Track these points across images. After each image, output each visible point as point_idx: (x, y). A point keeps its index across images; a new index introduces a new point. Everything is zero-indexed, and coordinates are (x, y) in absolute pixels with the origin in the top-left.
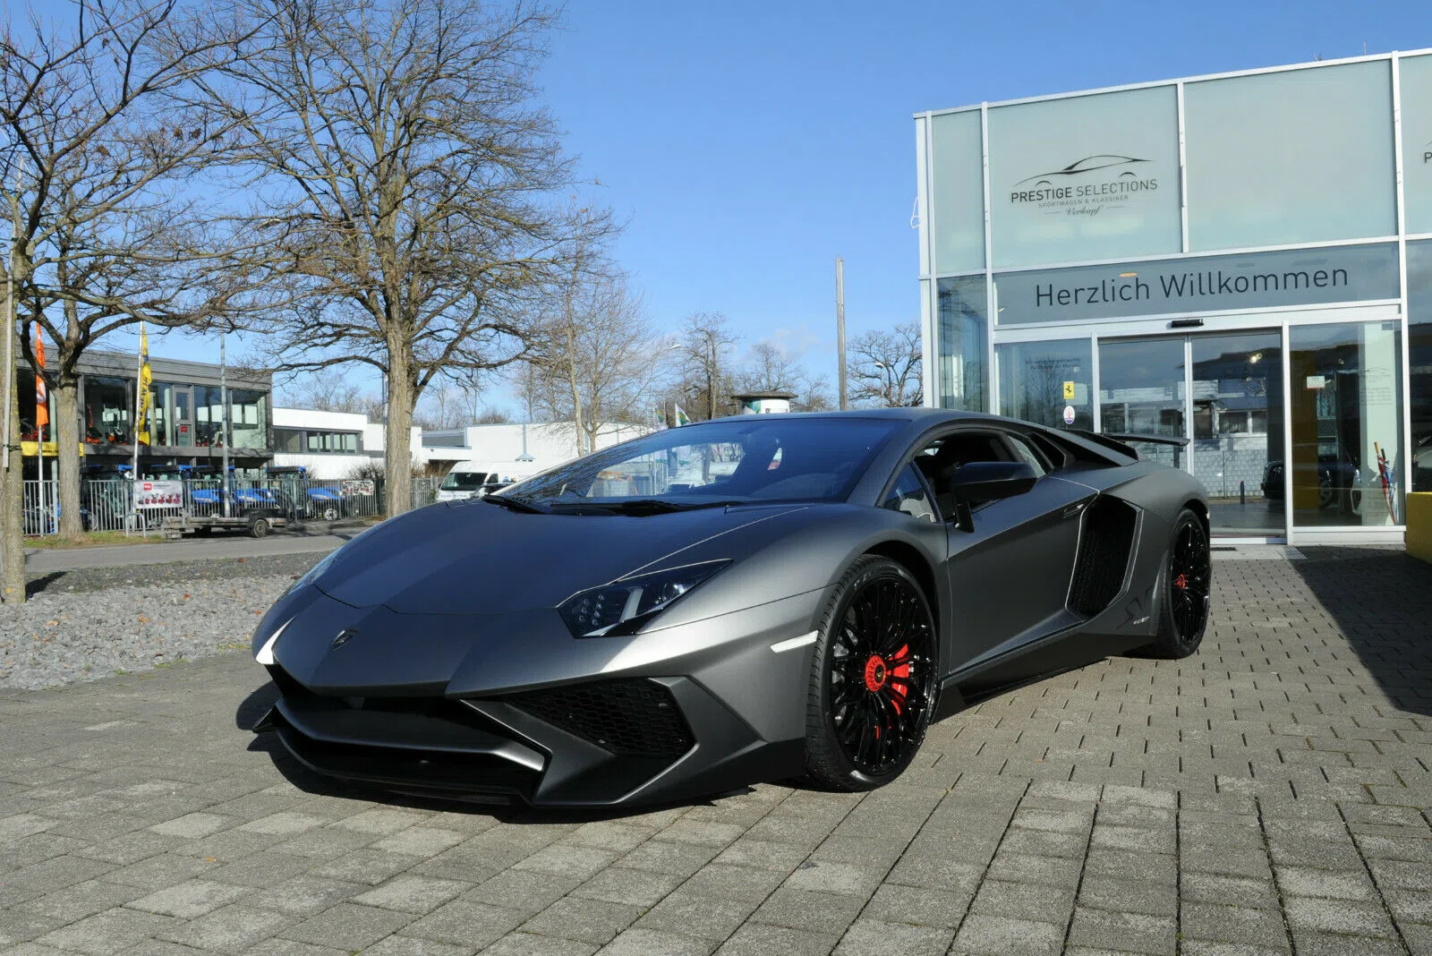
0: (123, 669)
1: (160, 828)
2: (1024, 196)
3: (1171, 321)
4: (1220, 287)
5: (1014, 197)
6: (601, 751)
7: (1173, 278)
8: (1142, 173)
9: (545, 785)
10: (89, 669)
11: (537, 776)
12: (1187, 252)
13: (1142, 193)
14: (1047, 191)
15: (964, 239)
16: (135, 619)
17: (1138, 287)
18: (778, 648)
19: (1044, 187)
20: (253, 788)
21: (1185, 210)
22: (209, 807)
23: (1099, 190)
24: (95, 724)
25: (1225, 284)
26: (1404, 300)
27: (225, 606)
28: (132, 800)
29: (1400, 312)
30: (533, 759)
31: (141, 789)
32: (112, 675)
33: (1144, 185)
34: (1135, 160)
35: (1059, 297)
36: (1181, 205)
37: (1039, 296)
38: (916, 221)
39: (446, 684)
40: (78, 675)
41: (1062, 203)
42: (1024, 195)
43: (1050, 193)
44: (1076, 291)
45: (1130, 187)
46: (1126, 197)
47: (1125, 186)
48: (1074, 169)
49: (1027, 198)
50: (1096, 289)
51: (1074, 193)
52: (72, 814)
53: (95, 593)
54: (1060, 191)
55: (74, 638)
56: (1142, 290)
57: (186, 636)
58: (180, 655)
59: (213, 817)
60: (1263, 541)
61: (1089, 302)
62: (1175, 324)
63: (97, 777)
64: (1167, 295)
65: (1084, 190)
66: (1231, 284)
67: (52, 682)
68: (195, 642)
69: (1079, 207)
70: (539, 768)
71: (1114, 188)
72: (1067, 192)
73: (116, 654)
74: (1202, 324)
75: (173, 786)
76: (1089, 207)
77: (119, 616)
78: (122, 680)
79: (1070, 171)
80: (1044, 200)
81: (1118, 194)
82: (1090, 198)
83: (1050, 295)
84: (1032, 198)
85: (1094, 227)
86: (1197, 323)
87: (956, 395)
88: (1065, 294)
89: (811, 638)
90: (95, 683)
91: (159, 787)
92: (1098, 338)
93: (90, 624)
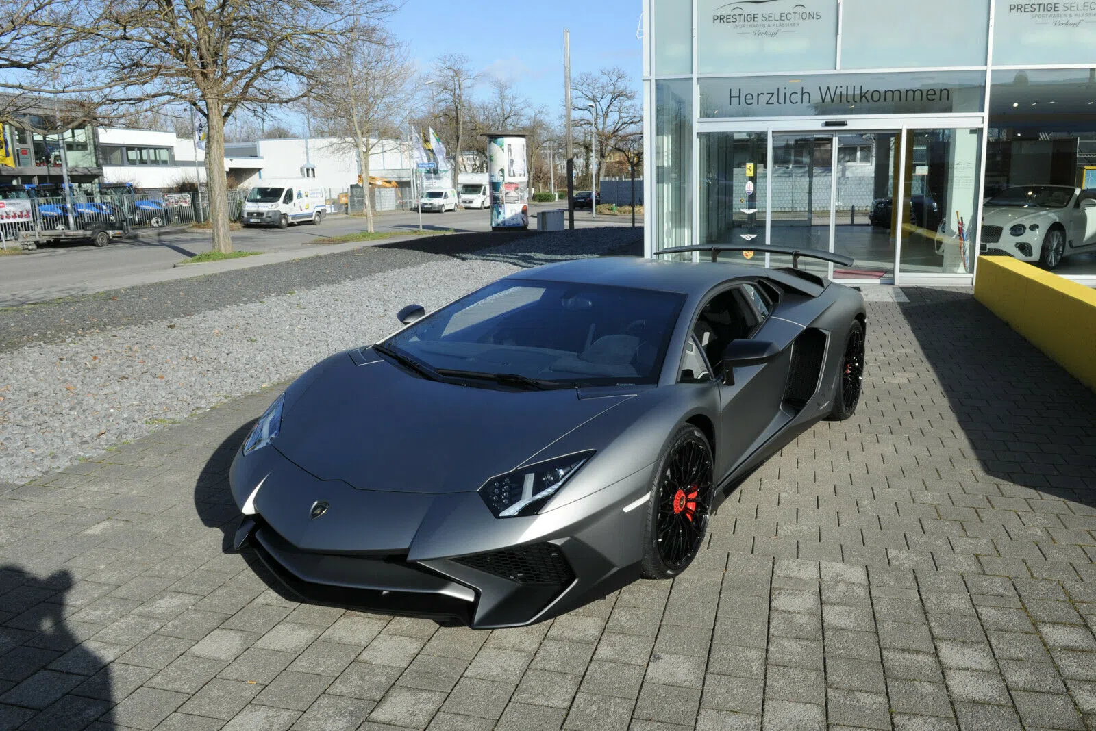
0: (82, 454)
1: (201, 649)
2: (721, 19)
3: (825, 121)
4: (861, 97)
5: (715, 18)
6: (511, 584)
7: (828, 88)
8: (810, 6)
9: (481, 609)
10: (54, 457)
11: (472, 606)
12: (839, 70)
13: (809, 22)
14: (740, 15)
15: (677, 50)
16: (63, 387)
17: (803, 94)
18: (627, 509)
19: (738, 12)
20: (248, 598)
21: (839, 38)
22: (224, 622)
23: (778, 17)
24: (90, 527)
25: (864, 95)
26: (986, 114)
27: (131, 369)
28: (162, 618)
29: (983, 122)
30: (467, 593)
31: (163, 604)
32: (76, 463)
33: (811, 16)
35: (746, 99)
36: (837, 33)
37: (731, 97)
38: (641, 34)
40: (48, 463)
41: (751, 26)
42: (722, 17)
44: (758, 95)
45: (801, 17)
46: (798, 24)
47: (797, 15)
49: (725, 20)
50: (773, 94)
51: (759, 18)
52: (123, 638)
53: (16, 353)
54: (749, 16)
55: (26, 418)
56: (806, 96)
57: (113, 407)
58: (119, 433)
59: (232, 634)
60: (878, 281)
61: (767, 103)
62: (827, 124)
63: (122, 592)
64: (823, 101)
65: (767, 17)
66: (869, 96)
67: (31, 473)
68: (125, 416)
69: (763, 30)
70: (471, 599)
71: (789, 16)
72: (754, 18)
73: (68, 435)
74: (846, 125)
75: (186, 599)
76: (772, 30)
77: (50, 386)
78: (85, 469)
80: (737, 23)
81: (792, 21)
82: (771, 23)
83: (739, 97)
84: (728, 20)
85: (774, 46)
86: (843, 124)
87: (666, 165)
88: (749, 97)
89: (647, 497)
90: (66, 473)
91: (176, 601)
92: (773, 132)
93: (29, 396)
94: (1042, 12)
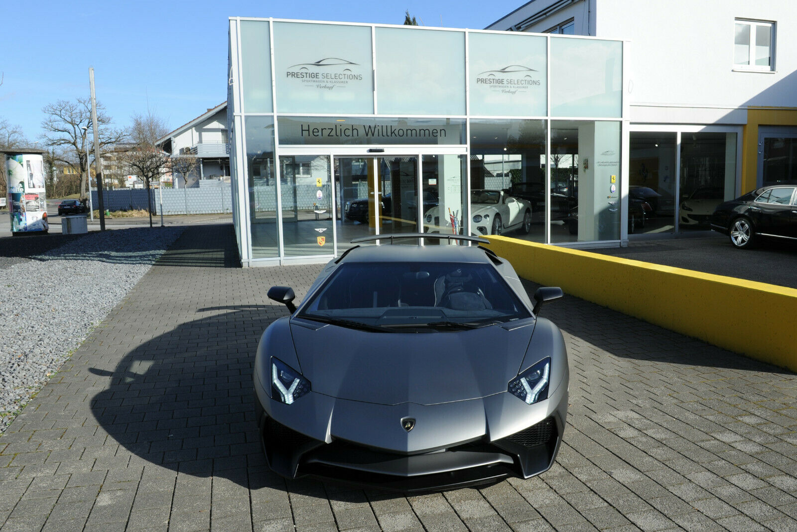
2: (293, 75)
3: (369, 149)
4: (392, 133)
5: (288, 74)
8: (355, 70)
12: (376, 115)
13: (355, 81)
14: (306, 73)
15: (261, 95)
17: (353, 130)
19: (304, 71)
21: (375, 92)
23: (333, 76)
25: (393, 132)
26: (468, 145)
29: (467, 151)
33: (355, 77)
34: (351, 63)
35: (313, 132)
36: (373, 90)
37: (302, 130)
41: (314, 81)
42: (293, 74)
43: (308, 75)
44: (322, 130)
45: (349, 77)
46: (347, 82)
47: (346, 76)
48: (321, 63)
49: (296, 75)
50: (332, 129)
51: (320, 76)
54: (313, 74)
56: (355, 131)
61: (329, 135)
62: (371, 151)
64: (367, 135)
65: (325, 75)
66: (396, 132)
69: (323, 84)
71: (341, 76)
72: (316, 75)
76: (329, 85)
79: (318, 64)
80: (305, 78)
81: (343, 80)
82: (329, 80)
83: (309, 130)
84: (298, 76)
85: (330, 96)
86: (382, 151)
88: (316, 130)
92: (334, 155)
94: (495, 84)
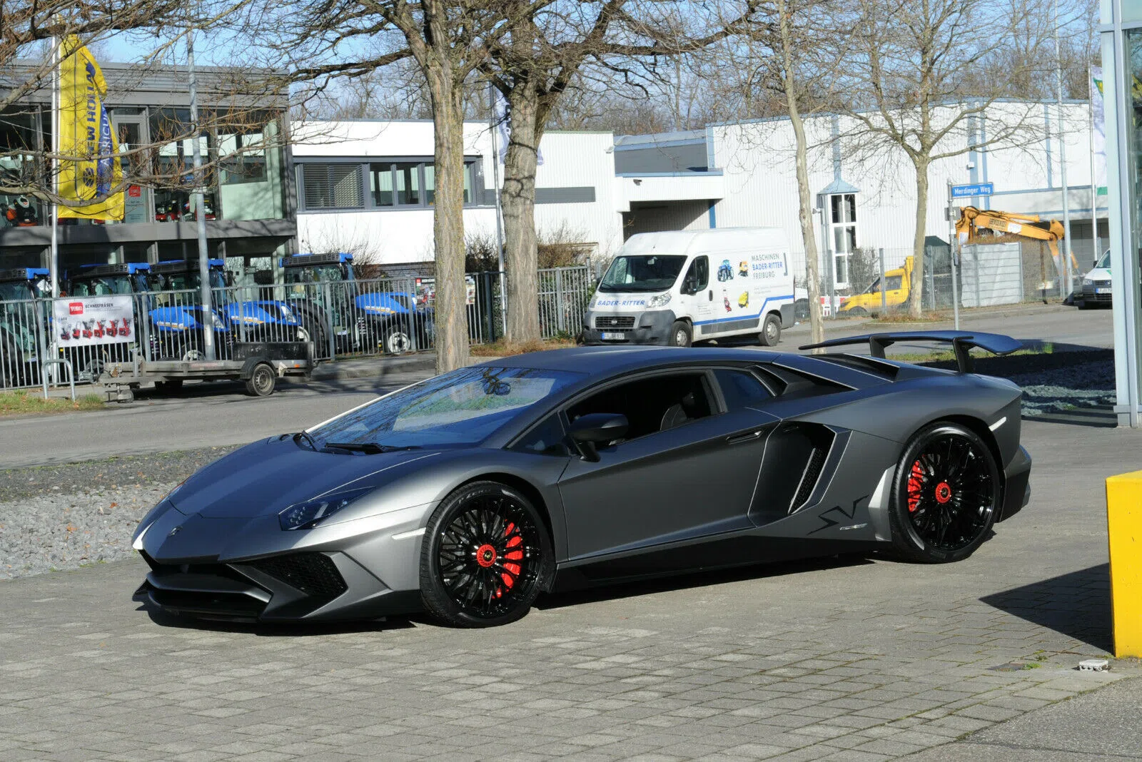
0: (55, 568)
1: (80, 637)
6: (302, 593)
9: (267, 609)
10: (29, 568)
11: (264, 604)
16: (63, 528)
18: (398, 537)
22: (106, 631)
28: (64, 629)
30: (265, 596)
31: (68, 625)
32: (49, 572)
39: (218, 556)
40: (21, 572)
52: (33, 633)
55: (12, 545)
57: (108, 543)
58: (101, 558)
68: (116, 547)
70: (267, 601)
73: (49, 558)
75: (88, 624)
77: (48, 526)
78: (54, 575)
89: (421, 532)
90: (35, 577)
91: (79, 624)
93: (23, 532)
